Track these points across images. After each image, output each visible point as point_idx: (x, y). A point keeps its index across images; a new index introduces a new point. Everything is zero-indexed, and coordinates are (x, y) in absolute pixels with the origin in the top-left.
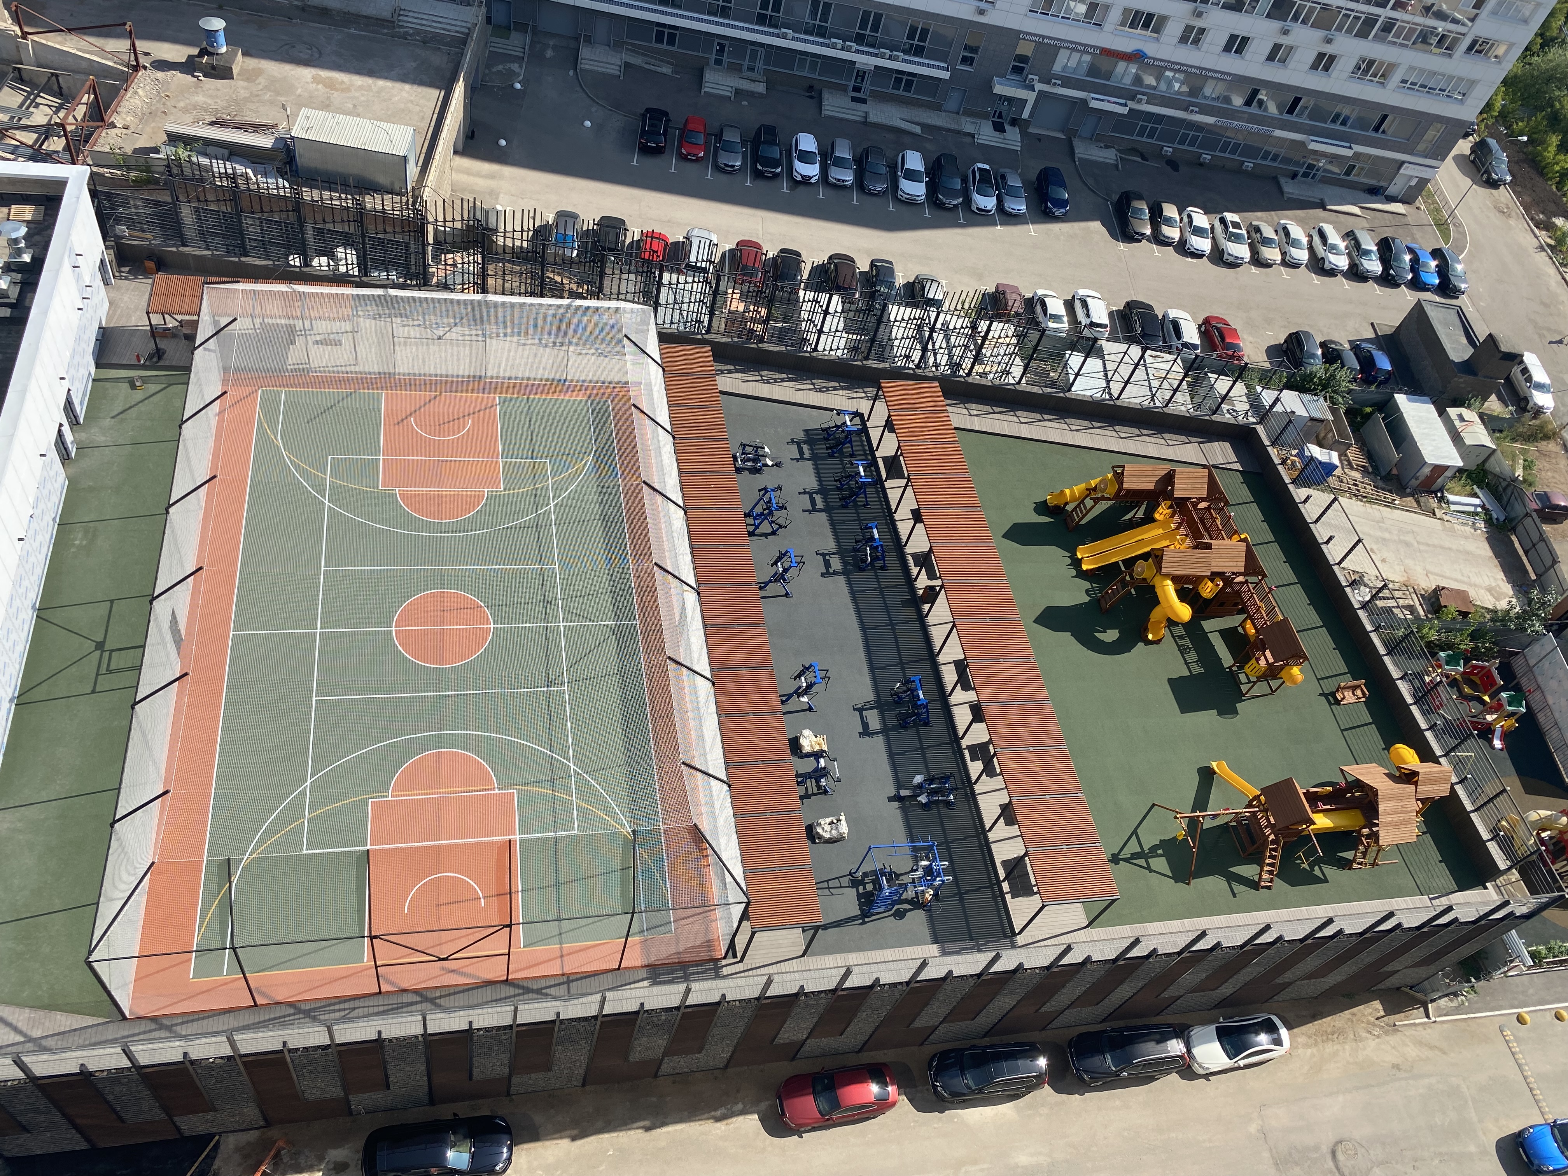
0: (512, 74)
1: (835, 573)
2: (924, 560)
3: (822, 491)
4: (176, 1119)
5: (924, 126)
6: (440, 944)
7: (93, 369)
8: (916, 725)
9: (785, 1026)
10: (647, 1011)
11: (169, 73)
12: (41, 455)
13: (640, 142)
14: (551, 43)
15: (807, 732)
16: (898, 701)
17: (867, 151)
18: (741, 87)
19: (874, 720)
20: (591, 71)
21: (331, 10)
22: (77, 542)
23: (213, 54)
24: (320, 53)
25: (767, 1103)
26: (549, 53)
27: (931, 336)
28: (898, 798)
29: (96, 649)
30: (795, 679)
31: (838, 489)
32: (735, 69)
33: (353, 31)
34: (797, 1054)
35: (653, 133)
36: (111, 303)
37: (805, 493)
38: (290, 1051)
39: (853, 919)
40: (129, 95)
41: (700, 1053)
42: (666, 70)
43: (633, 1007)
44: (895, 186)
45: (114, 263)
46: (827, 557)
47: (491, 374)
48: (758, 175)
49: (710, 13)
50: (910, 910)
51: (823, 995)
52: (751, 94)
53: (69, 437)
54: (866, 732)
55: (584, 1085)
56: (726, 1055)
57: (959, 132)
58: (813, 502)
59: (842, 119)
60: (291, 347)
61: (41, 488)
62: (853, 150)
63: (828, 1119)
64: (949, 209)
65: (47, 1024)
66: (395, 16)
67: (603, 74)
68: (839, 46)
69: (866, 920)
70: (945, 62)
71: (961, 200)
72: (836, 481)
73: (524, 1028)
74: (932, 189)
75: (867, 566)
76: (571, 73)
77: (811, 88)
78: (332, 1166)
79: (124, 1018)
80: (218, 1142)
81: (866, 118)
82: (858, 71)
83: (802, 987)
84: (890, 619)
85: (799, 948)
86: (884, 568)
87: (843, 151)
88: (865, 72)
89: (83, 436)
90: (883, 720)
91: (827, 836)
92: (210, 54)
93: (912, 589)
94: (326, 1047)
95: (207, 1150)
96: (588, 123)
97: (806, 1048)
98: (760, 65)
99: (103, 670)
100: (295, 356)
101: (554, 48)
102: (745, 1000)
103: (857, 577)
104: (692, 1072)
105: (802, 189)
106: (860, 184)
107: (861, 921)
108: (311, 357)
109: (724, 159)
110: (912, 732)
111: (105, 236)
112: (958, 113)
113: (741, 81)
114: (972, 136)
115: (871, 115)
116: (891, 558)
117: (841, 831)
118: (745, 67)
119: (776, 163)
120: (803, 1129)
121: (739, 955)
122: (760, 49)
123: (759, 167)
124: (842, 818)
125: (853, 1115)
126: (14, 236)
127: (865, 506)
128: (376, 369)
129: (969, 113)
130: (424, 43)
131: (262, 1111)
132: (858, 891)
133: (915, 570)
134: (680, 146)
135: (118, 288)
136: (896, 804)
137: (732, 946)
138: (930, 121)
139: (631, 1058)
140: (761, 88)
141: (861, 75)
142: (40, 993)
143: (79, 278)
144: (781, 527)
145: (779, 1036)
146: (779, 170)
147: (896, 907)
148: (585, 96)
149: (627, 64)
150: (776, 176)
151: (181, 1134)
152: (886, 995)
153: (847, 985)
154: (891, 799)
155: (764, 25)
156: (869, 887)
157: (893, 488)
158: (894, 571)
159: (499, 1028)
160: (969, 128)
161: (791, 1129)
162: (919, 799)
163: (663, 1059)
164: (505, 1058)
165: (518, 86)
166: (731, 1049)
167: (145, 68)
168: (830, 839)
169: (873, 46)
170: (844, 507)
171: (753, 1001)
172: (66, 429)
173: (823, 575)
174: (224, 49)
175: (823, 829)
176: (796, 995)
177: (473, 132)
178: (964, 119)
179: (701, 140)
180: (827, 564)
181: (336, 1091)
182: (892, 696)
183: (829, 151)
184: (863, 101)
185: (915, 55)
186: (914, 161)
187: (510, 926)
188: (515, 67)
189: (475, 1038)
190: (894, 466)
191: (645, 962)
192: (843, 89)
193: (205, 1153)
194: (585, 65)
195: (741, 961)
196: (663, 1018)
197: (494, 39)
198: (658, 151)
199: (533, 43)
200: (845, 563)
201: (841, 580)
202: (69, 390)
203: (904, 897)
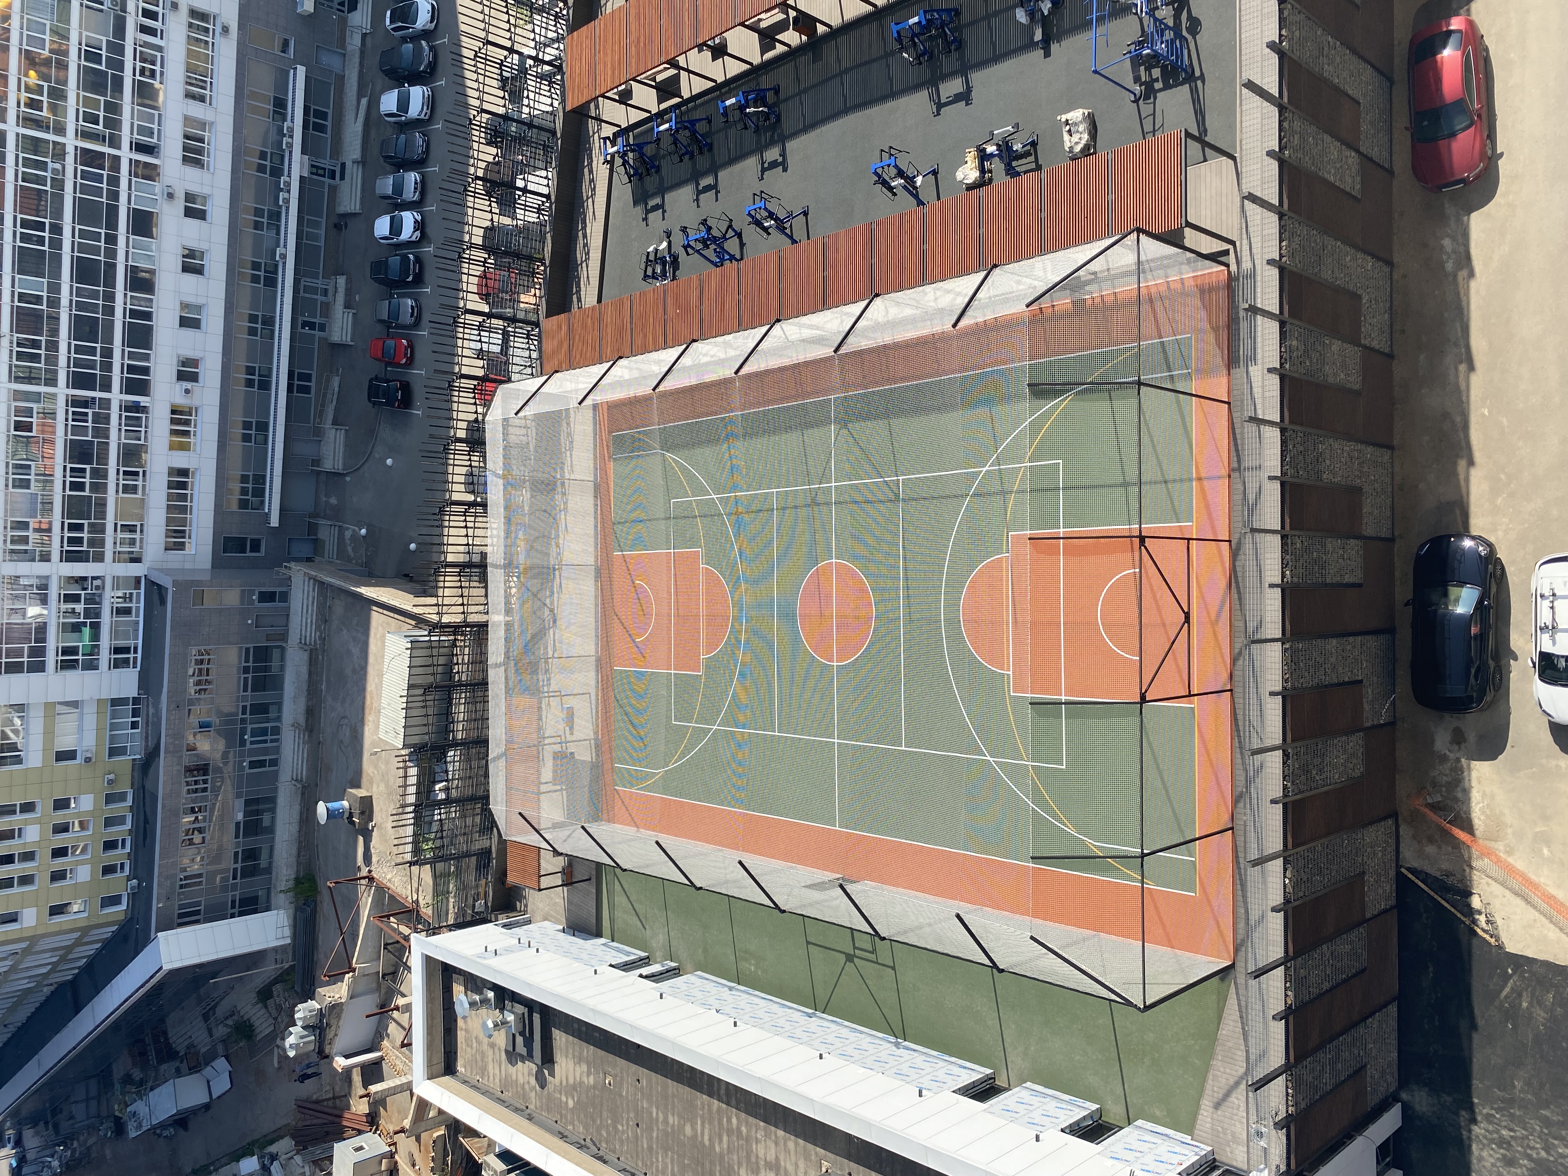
0: (355, 536)
1: (783, 154)
2: (768, 37)
3: (695, 177)
4: (1368, 915)
5: (360, 96)
6: (1164, 625)
7: (602, 940)
8: (958, 29)
9: (1332, 179)
10: (1281, 364)
11: (373, 851)
12: (661, 997)
13: (399, 407)
14: (324, 499)
15: (959, 175)
16: (926, 57)
17: (387, 157)
18: (342, 302)
19: (951, 87)
20: (344, 458)
21: (308, 706)
22: (753, 968)
23: (351, 813)
24: (344, 717)
25: (1447, 206)
26: (333, 501)
27: (549, 63)
28: (1046, 45)
29: (852, 961)
30: (895, 194)
31: (692, 157)
32: (326, 309)
33: (323, 687)
34: (1382, 167)
35: (389, 395)
36: (545, 919)
37: (697, 200)
38: (1285, 796)
39: (1194, 92)
40: (391, 886)
41: (1359, 297)
42: (336, 382)
43: (1274, 382)
44: (417, 123)
45: (511, 915)
46: (766, 165)
47: (593, 559)
48: (419, 280)
49: (272, 337)
50: (1189, 11)
51: (1286, 124)
52: (349, 292)
53: (655, 968)
54: (965, 97)
55: (1391, 448)
56: (1370, 262)
57: (362, 52)
58: (708, 188)
59: (363, 190)
60: (577, 757)
61: (693, 999)
62: (386, 173)
63: (1479, 116)
64: (435, 57)
65: (1230, 1044)
66: (306, 647)
67: (346, 446)
68: (286, 195)
69: (1197, 73)
70: (288, 72)
71: (423, 42)
72: (681, 161)
73: (1287, 521)
74: (416, 79)
75: (774, 113)
76: (348, 479)
77: (337, 226)
78: (1456, 747)
79: (1232, 967)
80: (1408, 869)
81: (358, 162)
82: (312, 173)
83: (1270, 154)
84: (834, 77)
85: (1224, 163)
86: (776, 90)
87: (386, 185)
88: (313, 166)
89: (659, 954)
90: (952, 74)
91: (1086, 137)
92: (351, 815)
93: (801, 49)
94: (1286, 755)
95: (1417, 881)
96: (389, 462)
97: (1375, 153)
98: (320, 283)
99: (872, 957)
100: (585, 754)
101: (327, 496)
102: (1281, 234)
103: (787, 125)
104: (1391, 308)
105: (429, 230)
106: (418, 164)
107: (1199, 83)
108: (584, 737)
109: (406, 318)
110: (966, 34)
111: (485, 921)
112: (344, 55)
113: (337, 303)
114: (364, 36)
115: (355, 157)
116: (765, 82)
117: (1080, 118)
118: (323, 299)
119: (405, 258)
120: (1489, 152)
121: (1226, 246)
122: (302, 283)
123: (410, 279)
124: (1064, 118)
125: (1478, 79)
126: (467, 1006)
127: (710, 122)
128: (592, 674)
129: (342, 42)
130: (326, 621)
131: (1371, 823)
132: (1160, 90)
133: (780, 49)
134: (399, 365)
135: (533, 911)
136: (1054, 47)
137: (1213, 257)
138: (355, 88)
139: (1356, 387)
140: (342, 281)
141: (315, 169)
142: (1197, 1047)
143: (508, 950)
144: (730, 226)
145: (1348, 189)
146: (411, 256)
147: (1185, 33)
148: (366, 465)
149: (335, 423)
150: (418, 260)
151: (1392, 908)
152: (1297, 33)
153: (1275, 91)
154: (1047, 54)
155: (276, 279)
156: (1156, 73)
157: (690, 87)
158: (782, 77)
159: (1284, 550)
160: (357, 40)
161: (1486, 169)
162: (1046, 13)
163: (1365, 347)
164: (1332, 544)
165: (363, 531)
166: (1360, 255)
167: (370, 871)
168: (1090, 134)
169: (283, 157)
170: (710, 147)
171: (1283, 223)
172: (645, 971)
173: (785, 170)
174: (345, 804)
175: (1077, 143)
176: (1282, 163)
177: (406, 576)
178: (349, 48)
179: (391, 343)
180: (774, 165)
181: (1356, 742)
182: (920, 63)
183: (390, 201)
184: (343, 165)
185: (285, 108)
186: (389, 102)
187: (1142, 539)
188: (348, 534)
189: (1295, 580)
190: (667, 89)
191: (1225, 372)
192: (333, 190)
193: (1420, 884)
194: (340, 467)
195: (1233, 243)
196: (1295, 343)
197: (326, 555)
198: (406, 388)
199: (326, 517)
200: (771, 143)
201: (791, 145)
202: (611, 965)
203: (1171, 24)
